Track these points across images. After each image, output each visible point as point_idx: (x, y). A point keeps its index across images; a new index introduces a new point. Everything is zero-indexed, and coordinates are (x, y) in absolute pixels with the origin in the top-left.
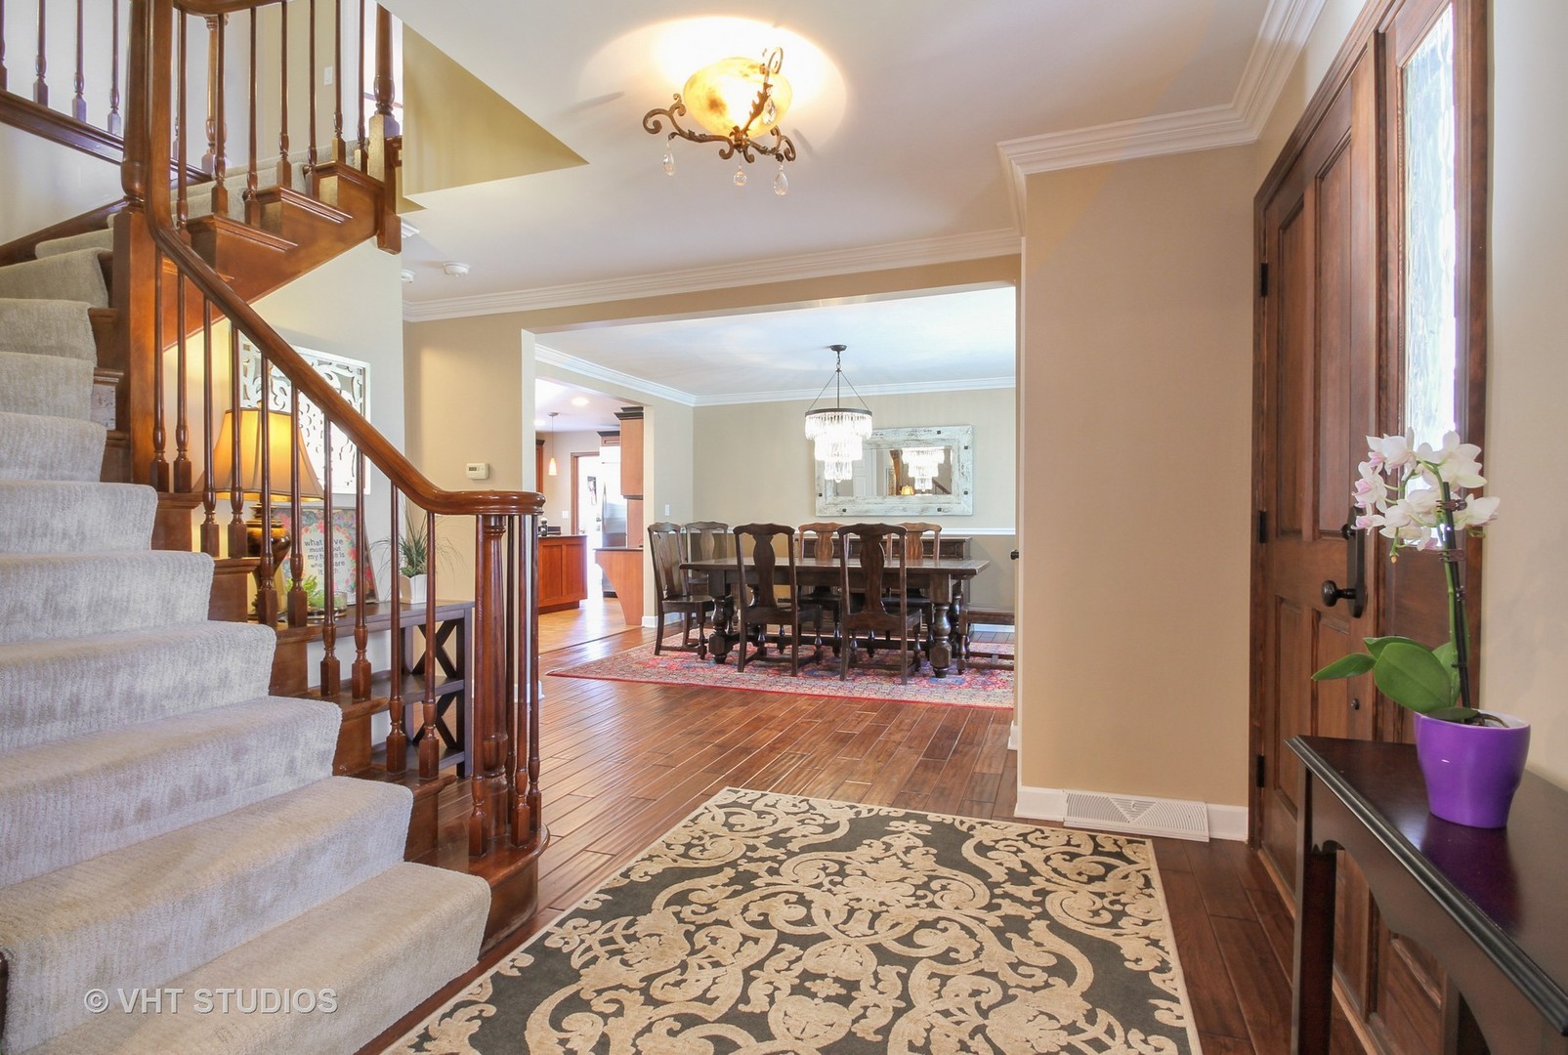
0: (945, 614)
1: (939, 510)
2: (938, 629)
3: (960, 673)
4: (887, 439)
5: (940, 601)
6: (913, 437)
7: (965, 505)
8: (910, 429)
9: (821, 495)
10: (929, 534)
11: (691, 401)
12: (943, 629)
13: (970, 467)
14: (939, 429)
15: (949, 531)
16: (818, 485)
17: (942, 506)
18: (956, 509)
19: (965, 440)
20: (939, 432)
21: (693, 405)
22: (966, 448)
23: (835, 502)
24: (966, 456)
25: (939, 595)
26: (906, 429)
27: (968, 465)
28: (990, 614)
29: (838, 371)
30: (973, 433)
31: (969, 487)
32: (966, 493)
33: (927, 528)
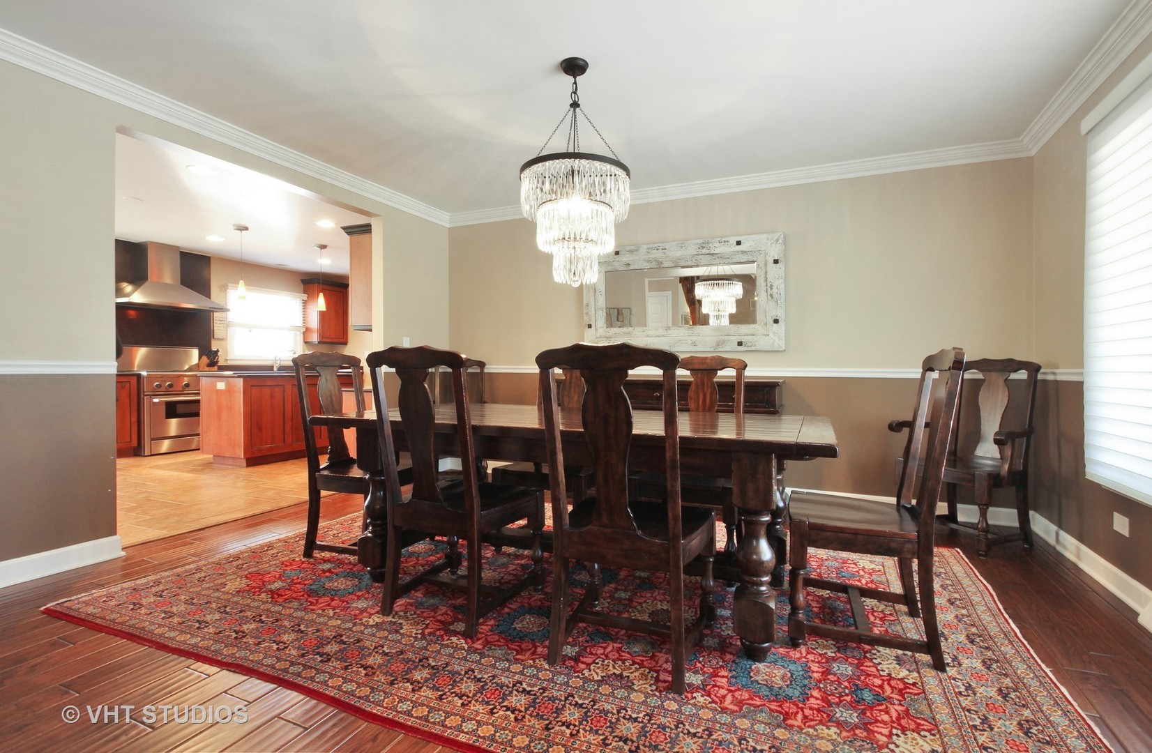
0: (763, 531)
1: (740, 344)
2: (750, 561)
3: (794, 644)
4: (670, 254)
5: (752, 504)
6: (704, 251)
7: (775, 337)
8: (701, 241)
9: (590, 326)
10: (728, 374)
11: (444, 219)
12: (762, 563)
13: (782, 286)
14: (738, 239)
15: (756, 371)
16: (587, 314)
17: (744, 339)
18: (763, 343)
19: (775, 252)
20: (739, 243)
21: (448, 226)
22: (776, 262)
23: (608, 335)
24: (775, 272)
25: (750, 494)
26: (696, 241)
27: (779, 284)
28: (855, 532)
29: (575, 105)
30: (785, 243)
31: (780, 313)
32: (776, 321)
33: (724, 364)
